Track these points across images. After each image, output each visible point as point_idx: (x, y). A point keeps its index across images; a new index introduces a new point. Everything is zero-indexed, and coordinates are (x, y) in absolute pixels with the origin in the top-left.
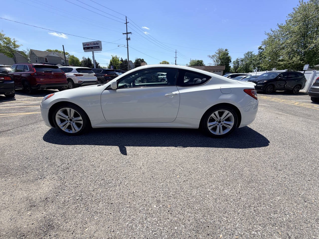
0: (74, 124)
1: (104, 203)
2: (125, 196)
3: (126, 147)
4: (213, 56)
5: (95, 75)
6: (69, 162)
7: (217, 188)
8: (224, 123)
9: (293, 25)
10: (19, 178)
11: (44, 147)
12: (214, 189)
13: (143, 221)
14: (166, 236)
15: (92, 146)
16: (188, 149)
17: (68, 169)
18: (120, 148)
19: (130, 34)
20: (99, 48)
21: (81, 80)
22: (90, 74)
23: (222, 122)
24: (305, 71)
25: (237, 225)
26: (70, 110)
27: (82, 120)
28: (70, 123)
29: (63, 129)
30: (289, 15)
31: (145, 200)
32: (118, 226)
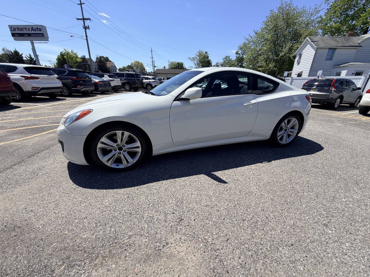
0: (126, 154)
1: (285, 248)
2: (291, 231)
3: (213, 173)
4: (193, 58)
6: (171, 210)
7: (346, 196)
8: (290, 131)
11: (99, 198)
12: (346, 198)
13: (343, 252)
15: (171, 180)
17: (183, 220)
19: (89, 20)
20: (43, 36)
21: (36, 85)
22: (50, 76)
23: (288, 131)
24: (285, 77)
26: (123, 134)
27: (140, 147)
28: (118, 153)
29: (109, 164)
30: (263, 22)
31: (313, 228)
32: (331, 266)
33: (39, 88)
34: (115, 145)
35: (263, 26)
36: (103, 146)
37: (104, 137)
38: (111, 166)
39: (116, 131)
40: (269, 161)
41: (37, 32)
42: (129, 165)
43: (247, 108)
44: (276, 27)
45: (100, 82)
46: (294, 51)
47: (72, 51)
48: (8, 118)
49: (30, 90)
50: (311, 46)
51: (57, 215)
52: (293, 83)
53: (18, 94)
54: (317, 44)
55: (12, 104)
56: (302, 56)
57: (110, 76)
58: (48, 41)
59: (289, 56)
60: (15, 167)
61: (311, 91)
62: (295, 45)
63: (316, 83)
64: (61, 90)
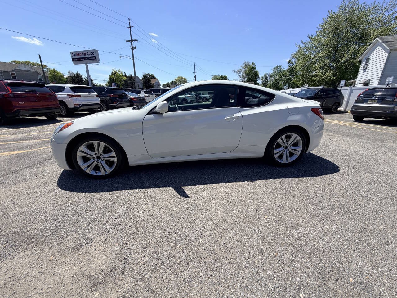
0: (103, 163)
1: (195, 264)
2: (216, 250)
3: (182, 187)
4: (238, 71)
5: (97, 96)
6: (116, 215)
7: (316, 225)
8: (291, 149)
9: (324, 36)
10: (52, 248)
11: (66, 199)
12: (314, 227)
13: (256, 278)
14: (293, 291)
15: (137, 190)
16: (258, 183)
17: (120, 225)
18: (175, 189)
19: (136, 41)
20: (95, 59)
21: (78, 102)
22: (90, 94)
23: (289, 148)
24: (341, 87)
25: (360, 264)
26: (99, 144)
27: (116, 157)
28: (97, 162)
29: (88, 171)
30: (319, 25)
31: (243, 251)
32: (229, 289)
33: (80, 104)
34: (93, 154)
35: (318, 30)
36: (82, 154)
37: (82, 146)
38: (90, 173)
39: (92, 141)
40: (254, 180)
41: (91, 56)
42: (107, 173)
43: (229, 121)
44: (336, 30)
45: (135, 98)
46: (360, 55)
47: (119, 70)
48: (48, 130)
49: (73, 106)
50: (381, 47)
51: (28, 208)
52: (352, 93)
53: (64, 111)
54: (391, 45)
56: (370, 60)
57: (146, 93)
58: (99, 62)
59: (352, 62)
60: (26, 169)
61: (368, 103)
62: (361, 49)
63: (379, 93)
64: (99, 106)
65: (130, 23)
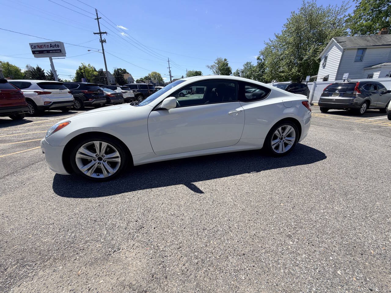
0: (106, 164)
1: (235, 257)
2: (249, 241)
3: (193, 183)
4: (212, 66)
5: (69, 92)
6: (136, 218)
7: (326, 207)
8: (286, 140)
9: (289, 35)
10: (76, 261)
11: (71, 206)
12: (326, 209)
13: (295, 263)
14: (331, 269)
15: (148, 190)
16: (263, 173)
17: (143, 227)
18: (187, 186)
19: (105, 34)
20: (61, 52)
21: (48, 100)
22: (62, 90)
23: (284, 139)
24: (307, 82)
25: (374, 238)
26: (101, 144)
27: (120, 157)
28: (98, 163)
29: (88, 174)
30: (284, 25)
31: (274, 239)
32: (276, 277)
33: (51, 102)
34: (94, 155)
35: (283, 29)
36: (82, 156)
37: (81, 147)
38: (91, 176)
39: (94, 142)
40: (258, 171)
41: (55, 48)
42: (110, 175)
43: (232, 116)
44: (298, 29)
45: (112, 94)
46: (319, 54)
47: (89, 65)
48: (18, 131)
49: (43, 104)
50: (337, 47)
51: (28, 221)
52: (316, 88)
53: (32, 109)
54: (344, 45)
55: (25, 118)
56: (328, 58)
57: (122, 88)
58: (65, 56)
59: (313, 60)
60: (7, 177)
61: (332, 96)
62: (320, 48)
63: (340, 88)
64: (73, 103)
65: (97, 14)
